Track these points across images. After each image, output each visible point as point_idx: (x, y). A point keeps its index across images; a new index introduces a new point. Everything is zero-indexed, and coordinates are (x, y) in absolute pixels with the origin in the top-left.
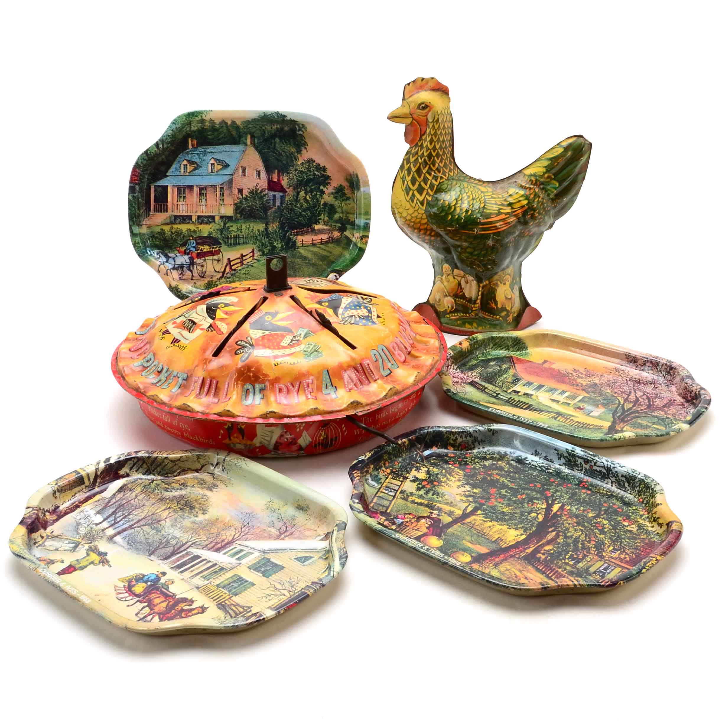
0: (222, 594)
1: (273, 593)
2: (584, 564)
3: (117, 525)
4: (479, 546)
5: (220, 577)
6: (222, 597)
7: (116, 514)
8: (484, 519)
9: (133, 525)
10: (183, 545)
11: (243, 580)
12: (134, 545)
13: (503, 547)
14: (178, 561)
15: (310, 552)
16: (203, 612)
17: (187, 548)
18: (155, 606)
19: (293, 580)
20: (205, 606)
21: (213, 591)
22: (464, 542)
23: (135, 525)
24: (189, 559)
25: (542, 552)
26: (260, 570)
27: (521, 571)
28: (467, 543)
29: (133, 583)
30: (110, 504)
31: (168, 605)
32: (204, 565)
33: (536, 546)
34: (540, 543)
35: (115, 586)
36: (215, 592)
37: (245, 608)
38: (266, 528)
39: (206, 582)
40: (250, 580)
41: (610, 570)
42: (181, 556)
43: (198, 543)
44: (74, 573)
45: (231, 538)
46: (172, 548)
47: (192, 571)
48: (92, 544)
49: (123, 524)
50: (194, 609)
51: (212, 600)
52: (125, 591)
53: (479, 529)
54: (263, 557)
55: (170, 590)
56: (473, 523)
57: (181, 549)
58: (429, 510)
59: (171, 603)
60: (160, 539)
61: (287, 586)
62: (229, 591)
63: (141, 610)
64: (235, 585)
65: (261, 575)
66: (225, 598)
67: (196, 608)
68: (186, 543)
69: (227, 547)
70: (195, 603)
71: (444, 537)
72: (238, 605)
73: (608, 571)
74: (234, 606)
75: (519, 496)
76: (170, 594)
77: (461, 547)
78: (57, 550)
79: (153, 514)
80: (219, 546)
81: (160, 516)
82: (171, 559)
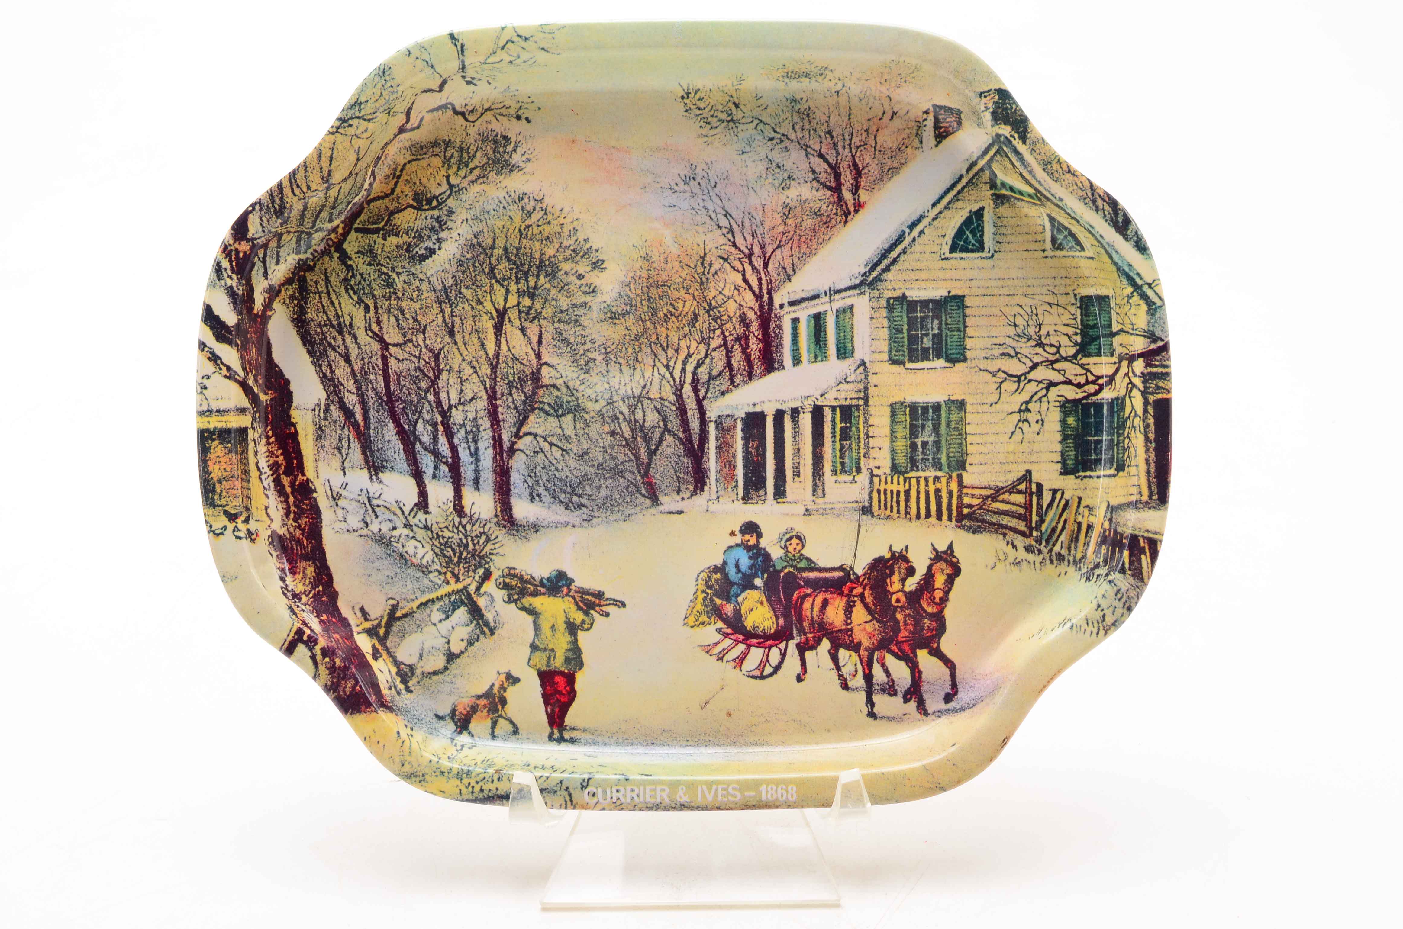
0: (932, 489)
1: (1025, 396)
3: (467, 471)
5: (872, 442)
6: (944, 495)
7: (417, 438)
9: (497, 441)
10: (682, 411)
11: (925, 409)
12: (584, 501)
14: (733, 467)
15: (956, 198)
16: (956, 571)
17: (702, 412)
18: (849, 632)
19: (1020, 321)
20: (942, 547)
21: (907, 493)
23: (505, 436)
24: (746, 439)
26: (926, 350)
29: (729, 609)
30: (359, 417)
31: (866, 607)
32: (796, 433)
35: (708, 650)
36: (913, 493)
37: (1022, 487)
38: (783, 198)
39: (863, 478)
40: (938, 397)
42: (719, 448)
43: (704, 377)
44: (577, 686)
45: (749, 299)
46: (669, 439)
47: (797, 474)
48: (496, 574)
49: (475, 455)
50: (929, 577)
51: (933, 520)
52: (742, 647)
54: (883, 303)
55: (821, 564)
57: (695, 424)
59: (869, 600)
60: (613, 433)
61: (1025, 348)
62: (937, 465)
63: (838, 668)
64: (927, 436)
65: (941, 362)
66: (950, 493)
67: (930, 568)
68: (679, 396)
69: (779, 336)
70: (910, 556)
72: (998, 491)
74: (994, 498)
76: (837, 574)
78: (451, 657)
79: (494, 368)
80: (755, 346)
81: (515, 358)
82: (712, 475)
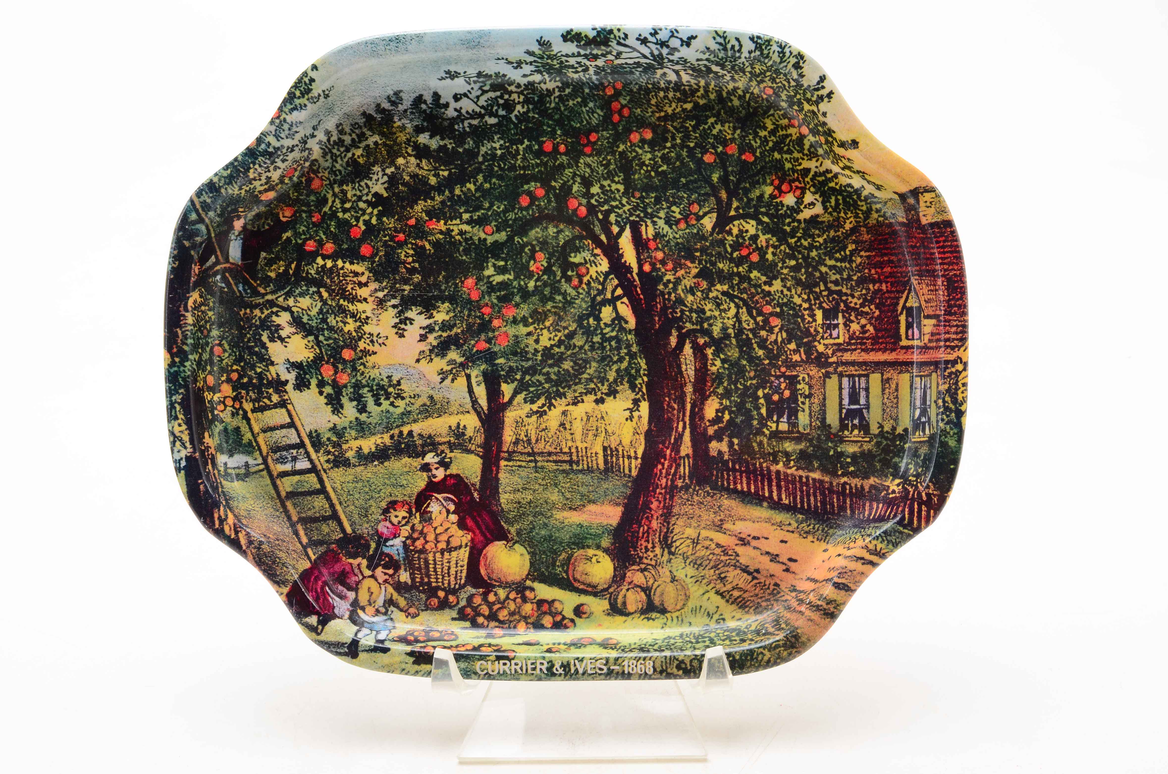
2: (806, 407)
4: (592, 507)
8: (535, 407)
13: (634, 473)
22: (559, 515)
25: (711, 431)
27: (719, 527)
28: (565, 514)
33: (687, 419)
34: (688, 406)
41: (863, 394)
53: (548, 448)
56: (522, 437)
58: (417, 463)
71: (513, 530)
73: (862, 401)
75: (533, 267)
77: (565, 536)
